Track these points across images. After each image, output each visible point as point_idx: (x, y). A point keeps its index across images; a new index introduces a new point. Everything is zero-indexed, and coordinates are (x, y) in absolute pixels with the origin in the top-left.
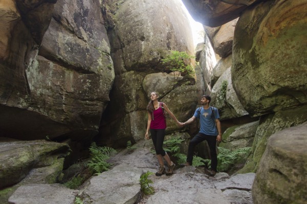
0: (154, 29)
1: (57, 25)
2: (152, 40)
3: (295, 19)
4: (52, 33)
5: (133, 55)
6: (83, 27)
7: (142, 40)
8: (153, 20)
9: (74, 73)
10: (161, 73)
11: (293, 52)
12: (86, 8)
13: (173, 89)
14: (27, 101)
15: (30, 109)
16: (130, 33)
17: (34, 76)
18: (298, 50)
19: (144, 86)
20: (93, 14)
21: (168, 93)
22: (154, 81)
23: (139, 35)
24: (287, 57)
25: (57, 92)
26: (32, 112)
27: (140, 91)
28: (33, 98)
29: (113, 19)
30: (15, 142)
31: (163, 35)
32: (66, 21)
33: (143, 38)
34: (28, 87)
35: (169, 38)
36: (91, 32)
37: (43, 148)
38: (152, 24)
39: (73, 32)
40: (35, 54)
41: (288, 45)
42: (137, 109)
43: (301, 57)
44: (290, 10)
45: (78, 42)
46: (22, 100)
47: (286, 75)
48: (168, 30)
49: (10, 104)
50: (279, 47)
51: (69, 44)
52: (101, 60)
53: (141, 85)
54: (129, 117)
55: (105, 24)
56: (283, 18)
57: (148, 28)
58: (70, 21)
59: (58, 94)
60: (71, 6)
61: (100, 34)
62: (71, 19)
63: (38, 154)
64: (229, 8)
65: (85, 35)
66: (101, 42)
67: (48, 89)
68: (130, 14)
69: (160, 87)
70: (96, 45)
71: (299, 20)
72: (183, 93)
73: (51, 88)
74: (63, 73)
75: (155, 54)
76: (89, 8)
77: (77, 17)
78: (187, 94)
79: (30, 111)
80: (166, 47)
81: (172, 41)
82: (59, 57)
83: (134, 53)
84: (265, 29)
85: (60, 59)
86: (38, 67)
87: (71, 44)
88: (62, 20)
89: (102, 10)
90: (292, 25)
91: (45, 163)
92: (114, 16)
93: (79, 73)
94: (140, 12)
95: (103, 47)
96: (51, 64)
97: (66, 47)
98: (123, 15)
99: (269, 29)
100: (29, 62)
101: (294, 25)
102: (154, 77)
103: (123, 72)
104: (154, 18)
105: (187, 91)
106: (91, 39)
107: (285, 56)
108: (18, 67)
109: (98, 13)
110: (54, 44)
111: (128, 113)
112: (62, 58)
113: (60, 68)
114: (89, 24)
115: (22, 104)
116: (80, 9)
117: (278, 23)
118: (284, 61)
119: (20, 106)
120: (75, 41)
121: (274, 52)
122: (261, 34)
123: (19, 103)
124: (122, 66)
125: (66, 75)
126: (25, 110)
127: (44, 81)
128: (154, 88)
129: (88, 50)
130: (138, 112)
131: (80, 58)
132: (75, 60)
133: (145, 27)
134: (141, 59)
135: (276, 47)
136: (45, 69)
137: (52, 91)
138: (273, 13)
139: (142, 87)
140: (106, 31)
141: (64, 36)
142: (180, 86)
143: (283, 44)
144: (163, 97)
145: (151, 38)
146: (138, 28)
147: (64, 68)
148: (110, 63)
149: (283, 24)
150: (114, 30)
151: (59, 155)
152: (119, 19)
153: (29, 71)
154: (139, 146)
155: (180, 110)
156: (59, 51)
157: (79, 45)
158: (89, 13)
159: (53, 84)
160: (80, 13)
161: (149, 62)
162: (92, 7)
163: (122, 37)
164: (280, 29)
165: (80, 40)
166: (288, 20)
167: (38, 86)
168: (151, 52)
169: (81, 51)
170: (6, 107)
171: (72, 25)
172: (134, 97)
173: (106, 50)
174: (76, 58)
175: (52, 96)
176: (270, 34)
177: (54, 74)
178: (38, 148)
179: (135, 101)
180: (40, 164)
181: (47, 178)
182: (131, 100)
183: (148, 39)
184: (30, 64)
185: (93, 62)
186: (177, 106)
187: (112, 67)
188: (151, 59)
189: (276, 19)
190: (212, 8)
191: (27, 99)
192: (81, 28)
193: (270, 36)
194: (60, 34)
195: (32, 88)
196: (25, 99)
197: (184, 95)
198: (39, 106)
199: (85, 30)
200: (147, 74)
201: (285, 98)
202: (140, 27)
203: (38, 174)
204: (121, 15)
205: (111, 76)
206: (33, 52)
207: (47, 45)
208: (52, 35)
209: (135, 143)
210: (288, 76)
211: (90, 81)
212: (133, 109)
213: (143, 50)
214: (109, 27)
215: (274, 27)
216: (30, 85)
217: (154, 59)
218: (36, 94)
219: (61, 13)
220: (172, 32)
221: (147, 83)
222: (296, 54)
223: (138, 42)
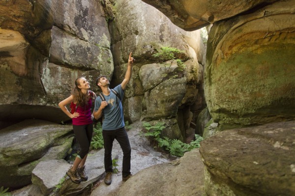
0: (147, 23)
1: (61, 32)
2: (146, 34)
3: (244, 46)
4: (58, 41)
5: (129, 49)
6: (84, 27)
7: (137, 34)
8: (146, 14)
9: (78, 72)
10: (155, 64)
11: (235, 80)
12: (85, 8)
13: (162, 81)
14: (45, 99)
15: (48, 105)
16: (127, 26)
17: (48, 81)
18: (239, 78)
19: (140, 76)
20: (93, 10)
21: (157, 85)
22: (148, 72)
23: (134, 29)
24: (230, 82)
25: (67, 89)
26: (50, 106)
27: (137, 80)
28: (49, 97)
29: (113, 10)
30: (42, 127)
31: (156, 28)
32: (68, 27)
33: (137, 33)
34: (45, 90)
35: (161, 30)
36: (92, 30)
37: (56, 134)
38: (145, 18)
39: (75, 35)
40: (46, 64)
41: (233, 71)
42: (135, 95)
43: (239, 85)
44: (241, 37)
45: (80, 44)
46: (42, 100)
47: (225, 99)
48: (161, 22)
49: (34, 104)
50: (226, 72)
51: (73, 47)
52: (100, 55)
53: (138, 74)
54: (128, 102)
55: (105, 17)
56: (235, 43)
57: (142, 22)
58: (71, 26)
59: (67, 91)
60: (71, 12)
61: (100, 30)
62: (72, 24)
63: (53, 138)
64: (197, 22)
65: (86, 35)
66: (101, 38)
67: (59, 88)
68: (127, 6)
69: (152, 79)
70: (96, 42)
71: (248, 47)
72: (170, 86)
73: (61, 87)
74: (70, 73)
75: (149, 47)
76: (88, 7)
77: (77, 20)
78: (174, 87)
79: (48, 107)
80: (159, 40)
81: (165, 33)
82: (65, 61)
83: (130, 47)
84: (220, 51)
85: (66, 63)
86: (50, 74)
87: (74, 47)
88: (65, 27)
89: (102, 4)
90: (241, 51)
91: (58, 143)
92: (114, 7)
93: (82, 70)
94: (135, 5)
95: (103, 42)
96: (60, 68)
97: (70, 51)
98: (121, 6)
99: (223, 52)
100: (42, 71)
101: (243, 51)
102: (149, 68)
103: (122, 63)
104: (147, 11)
105: (174, 85)
106: (92, 37)
107: (228, 82)
108: (36, 78)
109: (98, 7)
110: (60, 50)
111: (127, 98)
112: (67, 62)
113: (66, 70)
114: (89, 23)
115: (42, 102)
116: (80, 11)
117: (231, 47)
118: (227, 86)
119: (41, 104)
120: (78, 42)
121: (221, 76)
122: (216, 56)
123: (40, 102)
124: (121, 57)
125: (72, 74)
126: (44, 106)
127: (55, 83)
128: (147, 78)
129: (89, 49)
130: (135, 98)
131: (83, 58)
132: (78, 61)
133: (139, 21)
134: (136, 52)
135: (224, 71)
136: (55, 73)
137: (63, 89)
138: (227, 38)
139: (139, 76)
140: (106, 24)
141: (68, 41)
142: (168, 79)
143: (230, 69)
144: (153, 88)
145: (144, 33)
146: (133, 21)
147: (70, 69)
148: (110, 57)
149: (235, 49)
150: (114, 22)
151: (69, 136)
152: (118, 10)
153: (43, 78)
154: (133, 127)
155: (166, 101)
156: (64, 56)
157: (81, 46)
158: (89, 11)
159: (62, 83)
160: (80, 16)
161: (143, 55)
162: (91, 5)
163: (121, 30)
164: (232, 54)
165: (82, 41)
166: (239, 45)
167: (51, 88)
168: (144, 46)
169: (83, 51)
170: (32, 106)
171: (74, 29)
172: (131, 85)
173: (106, 45)
174: (79, 59)
175: (63, 93)
176: (223, 57)
177: (63, 75)
178: (53, 135)
179: (132, 89)
180: (55, 144)
181: (58, 154)
182: (129, 88)
183: (141, 34)
184: (44, 73)
185: (93, 59)
186: (164, 97)
187: (112, 61)
188: (144, 52)
189: (229, 43)
190: (183, 20)
191: (45, 98)
192: (82, 29)
193: (223, 59)
194: (65, 40)
195: (47, 90)
196: (44, 99)
197: (170, 88)
198: (54, 102)
199: (86, 30)
200: (142, 65)
201: (225, 116)
202: (135, 21)
203: (53, 151)
204: (120, 6)
205: (110, 70)
206: (45, 63)
207: (55, 53)
208: (58, 43)
209: (132, 123)
210: (227, 100)
211: (92, 76)
212: (130, 95)
213: (137, 44)
214: (109, 19)
215: (226, 50)
216: (45, 88)
217: (147, 52)
218: (50, 93)
219: (63, 22)
220: (165, 24)
221: (142, 74)
222: (237, 81)
223: (133, 37)
